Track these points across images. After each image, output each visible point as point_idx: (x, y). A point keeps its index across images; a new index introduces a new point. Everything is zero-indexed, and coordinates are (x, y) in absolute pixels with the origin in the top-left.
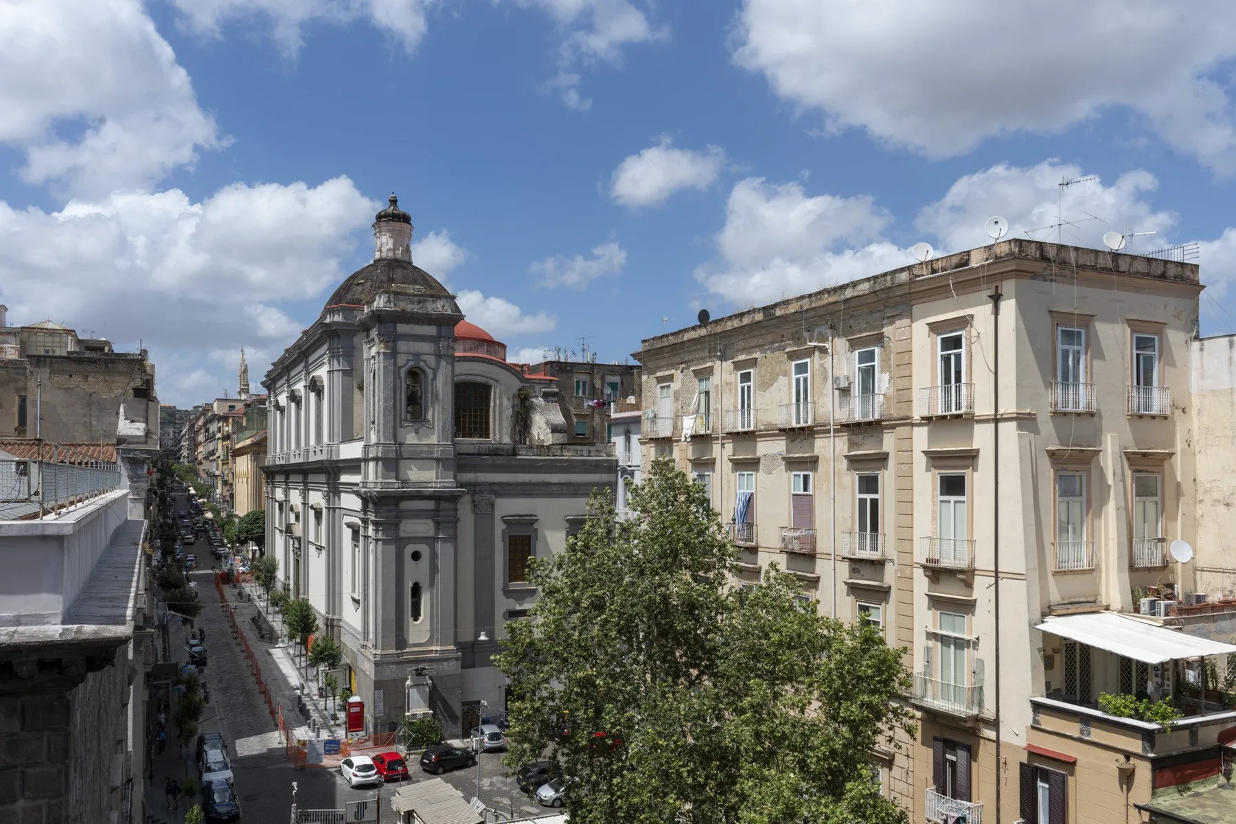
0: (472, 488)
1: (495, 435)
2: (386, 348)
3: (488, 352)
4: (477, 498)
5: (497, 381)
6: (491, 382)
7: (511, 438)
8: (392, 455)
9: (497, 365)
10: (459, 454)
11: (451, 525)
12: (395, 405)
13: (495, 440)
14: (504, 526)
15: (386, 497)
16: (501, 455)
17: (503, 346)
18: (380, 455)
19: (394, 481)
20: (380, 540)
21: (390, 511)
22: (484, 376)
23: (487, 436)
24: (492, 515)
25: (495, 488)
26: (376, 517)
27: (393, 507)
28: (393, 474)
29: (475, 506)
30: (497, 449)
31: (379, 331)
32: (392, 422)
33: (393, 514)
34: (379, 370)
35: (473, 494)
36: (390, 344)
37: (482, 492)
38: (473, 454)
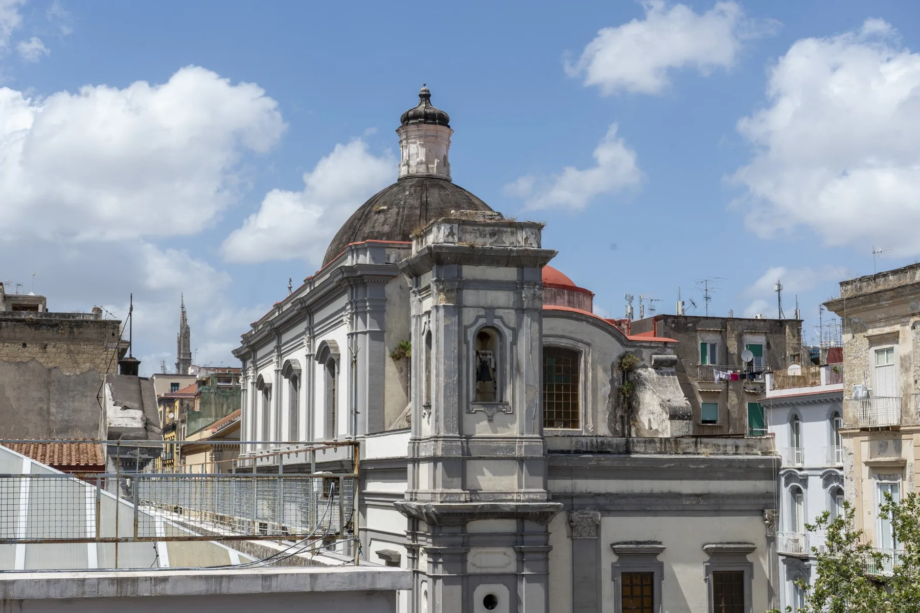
0: (569, 501)
1: (586, 423)
2: (448, 299)
3: (570, 303)
4: (575, 515)
5: (588, 345)
6: (581, 346)
7: (610, 427)
8: (456, 454)
9: (588, 322)
10: (549, 452)
11: (540, 556)
12: (460, 381)
13: (587, 430)
14: (615, 559)
15: (448, 514)
16: (609, 453)
17: (590, 295)
18: (439, 453)
19: (460, 491)
20: (439, 577)
21: (454, 535)
22: (571, 338)
23: (575, 424)
24: (597, 542)
25: (602, 501)
26: (434, 544)
27: (458, 530)
28: (457, 481)
29: (572, 527)
30: (602, 443)
31: (437, 276)
32: (456, 406)
33: (459, 539)
34: (437, 331)
35: (570, 510)
36: (454, 294)
37: (582, 507)
38: (568, 452)
